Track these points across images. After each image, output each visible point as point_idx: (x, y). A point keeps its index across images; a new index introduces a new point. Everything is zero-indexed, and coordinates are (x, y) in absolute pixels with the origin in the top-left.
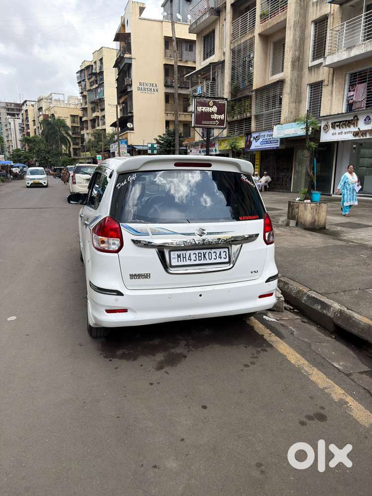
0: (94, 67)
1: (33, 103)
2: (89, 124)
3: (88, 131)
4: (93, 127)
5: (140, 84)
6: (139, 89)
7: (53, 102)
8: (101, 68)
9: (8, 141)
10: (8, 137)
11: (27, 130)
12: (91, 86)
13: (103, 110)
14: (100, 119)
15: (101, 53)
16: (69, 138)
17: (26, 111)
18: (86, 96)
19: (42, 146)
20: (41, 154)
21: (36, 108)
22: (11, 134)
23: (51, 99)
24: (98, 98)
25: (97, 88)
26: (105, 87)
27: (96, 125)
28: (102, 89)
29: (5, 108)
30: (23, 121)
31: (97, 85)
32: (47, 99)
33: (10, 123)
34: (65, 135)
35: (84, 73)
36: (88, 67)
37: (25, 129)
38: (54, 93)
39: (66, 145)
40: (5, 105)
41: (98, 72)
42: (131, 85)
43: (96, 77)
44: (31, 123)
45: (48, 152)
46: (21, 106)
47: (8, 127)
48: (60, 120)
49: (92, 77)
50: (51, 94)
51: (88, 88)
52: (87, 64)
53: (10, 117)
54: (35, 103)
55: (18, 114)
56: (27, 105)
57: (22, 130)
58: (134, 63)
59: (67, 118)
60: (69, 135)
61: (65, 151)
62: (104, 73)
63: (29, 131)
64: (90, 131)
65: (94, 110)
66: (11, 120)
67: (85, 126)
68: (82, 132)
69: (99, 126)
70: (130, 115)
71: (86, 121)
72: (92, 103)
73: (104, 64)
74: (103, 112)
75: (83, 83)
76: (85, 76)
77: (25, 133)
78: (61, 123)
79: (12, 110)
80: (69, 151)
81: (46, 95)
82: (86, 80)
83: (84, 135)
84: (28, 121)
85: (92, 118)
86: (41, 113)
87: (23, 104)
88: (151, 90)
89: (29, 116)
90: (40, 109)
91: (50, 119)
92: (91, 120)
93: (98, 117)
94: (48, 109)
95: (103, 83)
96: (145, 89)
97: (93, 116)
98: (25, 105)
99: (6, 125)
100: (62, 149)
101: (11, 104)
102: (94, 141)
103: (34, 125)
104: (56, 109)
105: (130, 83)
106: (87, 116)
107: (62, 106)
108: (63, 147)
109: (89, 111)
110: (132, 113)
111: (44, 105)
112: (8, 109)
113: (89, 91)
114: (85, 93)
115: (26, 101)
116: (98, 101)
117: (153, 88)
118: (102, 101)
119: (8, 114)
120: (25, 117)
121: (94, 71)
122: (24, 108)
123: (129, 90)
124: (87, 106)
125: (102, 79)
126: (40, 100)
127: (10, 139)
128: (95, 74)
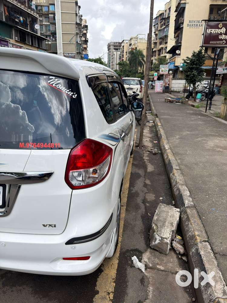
0: (165, 14)
1: (127, 41)
2: (157, 53)
3: (156, 58)
4: (159, 55)
5: (190, 21)
6: (188, 25)
7: (138, 39)
8: (169, 14)
9: (112, 65)
10: (112, 62)
11: (122, 58)
12: (161, 27)
13: (166, 43)
14: (164, 49)
15: (170, 3)
16: (143, 62)
17: (123, 46)
18: (157, 34)
19: (127, 68)
20: (126, 73)
21: (128, 44)
22: (114, 61)
23: (137, 38)
24: (164, 35)
25: (164, 28)
26: (170, 27)
27: (161, 53)
28: (167, 28)
29: (113, 45)
30: (121, 53)
31: (165, 26)
32: (135, 38)
33: (114, 54)
34: (141, 60)
35: (158, 19)
36: (161, 15)
37: (122, 57)
38: (139, 34)
39: (141, 67)
40: (113, 44)
41: (166, 17)
42: (183, 23)
43: (165, 21)
44: (125, 54)
45: (130, 72)
46: (121, 44)
47: (113, 57)
48: (139, 51)
49: (162, 21)
50: (138, 35)
51: (159, 28)
52: (161, 12)
53: (115, 50)
54: (128, 41)
55: (119, 49)
56: (124, 43)
57: (120, 58)
58: (187, 6)
59: (144, 49)
60: (144, 61)
61: (140, 70)
62: (170, 17)
63: (123, 59)
64: (157, 57)
65: (161, 44)
66: (115, 53)
67: (154, 54)
68: (152, 59)
69: (162, 54)
70: (179, 44)
71: (155, 51)
72: (160, 38)
73: (171, 11)
74: (166, 44)
75: (156, 26)
76: (158, 21)
77: (121, 60)
78: (140, 53)
79: (117, 46)
80: (143, 70)
81: (135, 36)
82: (159, 24)
83: (153, 60)
84: (123, 53)
85: (159, 49)
86: (130, 47)
87: (122, 42)
88: (197, 25)
89: (124, 50)
90: (130, 45)
91: (134, 51)
92: (158, 50)
93: (162, 48)
94: (134, 45)
95: (169, 24)
96: (192, 25)
97: (160, 47)
98: (123, 43)
99: (112, 56)
100: (138, 69)
101: (117, 43)
102: (157, 64)
103: (126, 55)
104: (139, 44)
105: (183, 21)
106: (156, 48)
107: (143, 42)
108: (139, 68)
109: (158, 44)
110: (181, 43)
111: (133, 42)
112: (115, 46)
113: (160, 30)
114: (157, 33)
115: (123, 41)
116: (164, 37)
117: (199, 24)
118: (166, 37)
119: (115, 49)
120: (122, 50)
121: (164, 17)
122: (122, 45)
123: (181, 27)
124: (157, 41)
125: (168, 22)
126: (131, 39)
127: (113, 64)
128: (164, 19)
